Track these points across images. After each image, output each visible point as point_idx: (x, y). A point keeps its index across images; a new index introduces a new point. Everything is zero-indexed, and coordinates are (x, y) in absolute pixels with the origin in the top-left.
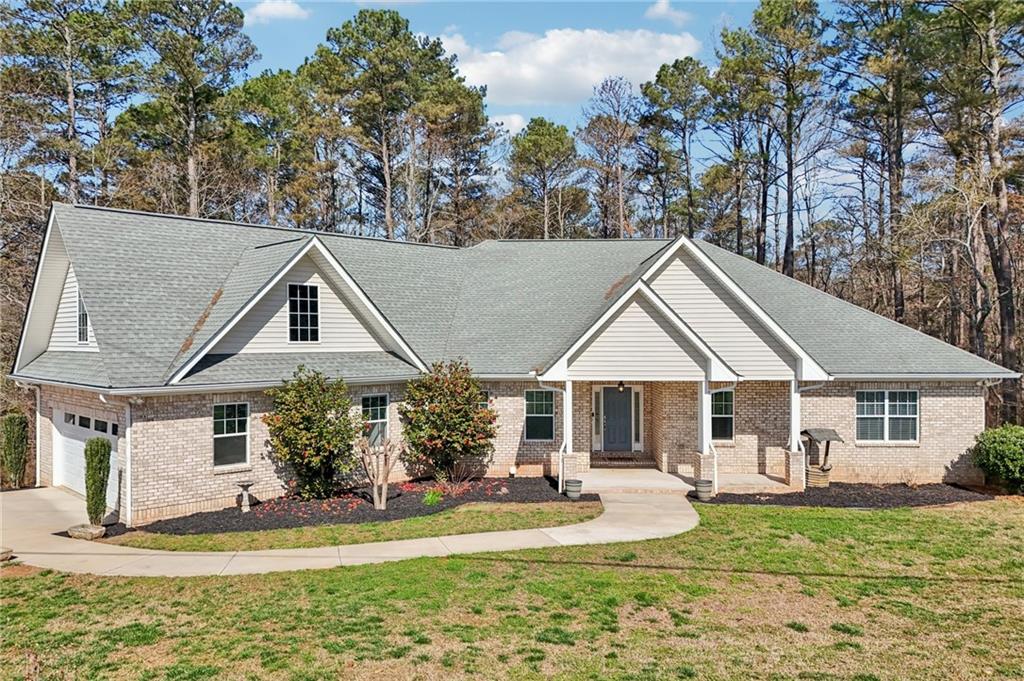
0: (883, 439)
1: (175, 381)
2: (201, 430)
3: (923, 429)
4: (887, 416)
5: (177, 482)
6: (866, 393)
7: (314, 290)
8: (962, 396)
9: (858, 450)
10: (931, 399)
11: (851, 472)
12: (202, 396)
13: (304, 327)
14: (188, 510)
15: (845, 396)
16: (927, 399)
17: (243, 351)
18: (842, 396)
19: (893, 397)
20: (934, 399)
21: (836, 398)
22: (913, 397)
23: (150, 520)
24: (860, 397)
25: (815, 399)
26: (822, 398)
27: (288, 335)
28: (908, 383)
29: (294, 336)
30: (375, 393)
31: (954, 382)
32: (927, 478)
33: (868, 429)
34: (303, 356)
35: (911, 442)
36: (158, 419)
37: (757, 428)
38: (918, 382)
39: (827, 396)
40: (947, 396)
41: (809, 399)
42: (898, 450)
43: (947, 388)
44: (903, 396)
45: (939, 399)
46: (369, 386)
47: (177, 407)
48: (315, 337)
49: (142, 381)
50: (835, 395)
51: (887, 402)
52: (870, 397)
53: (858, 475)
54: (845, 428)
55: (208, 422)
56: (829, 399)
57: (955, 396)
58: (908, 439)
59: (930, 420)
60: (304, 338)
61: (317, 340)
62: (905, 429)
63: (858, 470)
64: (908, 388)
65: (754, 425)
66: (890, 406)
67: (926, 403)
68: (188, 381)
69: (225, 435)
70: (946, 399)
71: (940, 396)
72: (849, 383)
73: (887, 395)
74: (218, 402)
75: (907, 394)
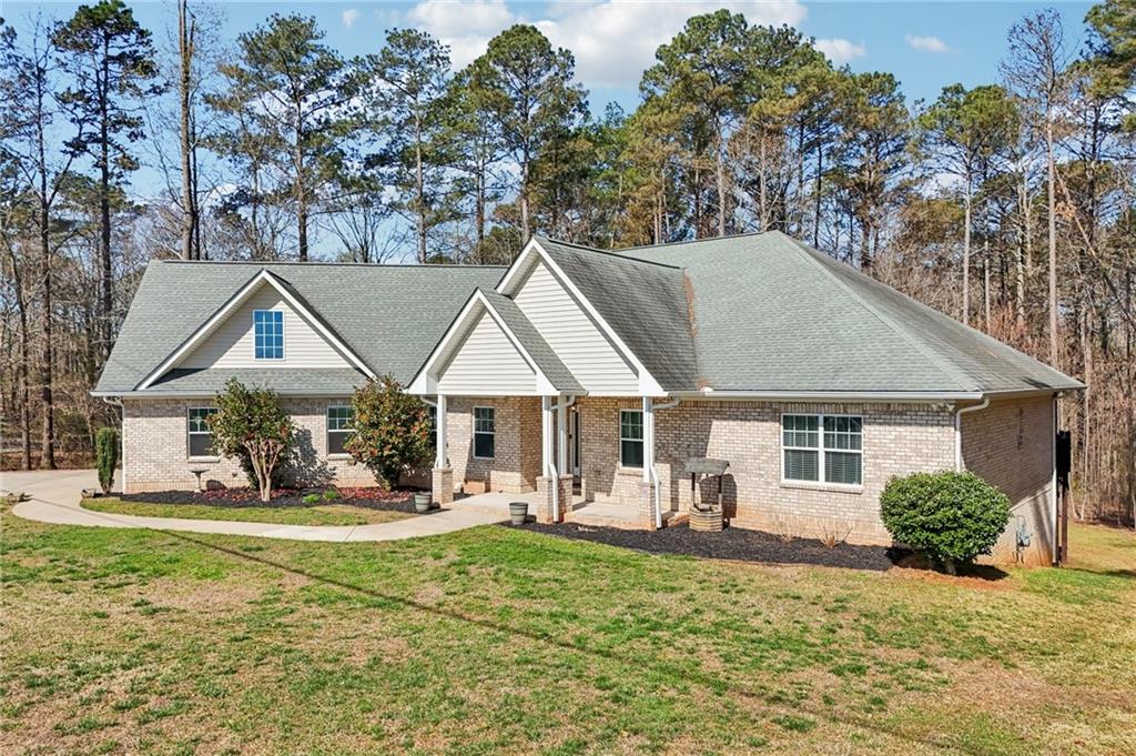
0: (817, 480)
1: (143, 387)
2: (178, 427)
3: (868, 469)
4: (821, 449)
5: (158, 465)
6: (795, 417)
7: (279, 315)
8: (921, 425)
9: (783, 491)
10: (878, 427)
11: (774, 519)
12: (177, 401)
13: (270, 345)
14: (168, 488)
15: (766, 421)
16: (872, 428)
17: (214, 367)
18: (762, 421)
19: (828, 423)
20: (882, 428)
21: (756, 423)
22: (856, 424)
23: (136, 492)
24: (788, 422)
25: (732, 423)
26: (739, 422)
27: (254, 354)
28: (846, 405)
29: (259, 355)
30: (339, 406)
31: (910, 404)
32: (870, 538)
33: (801, 466)
34: (265, 371)
35: (854, 487)
36: (142, 416)
37: (670, 456)
38: (859, 404)
39: (746, 420)
40: (900, 424)
41: (725, 423)
42: (834, 496)
43: (901, 414)
44: (844, 424)
45: (888, 428)
46: (334, 399)
47: (158, 409)
48: (279, 355)
49: (116, 388)
50: (754, 420)
51: (821, 431)
52: (800, 422)
53: (781, 525)
54: (767, 462)
55: (182, 421)
56: (748, 423)
57: (910, 425)
58: (851, 483)
59: (876, 457)
60: (269, 355)
61: (281, 357)
62: (845, 469)
63: (782, 518)
64: (845, 412)
65: (667, 452)
66: (825, 435)
67: (868, 432)
68: (153, 388)
69: (199, 432)
70: (898, 428)
71: (889, 424)
72: (771, 403)
73: (821, 421)
74: (191, 406)
75: (846, 422)
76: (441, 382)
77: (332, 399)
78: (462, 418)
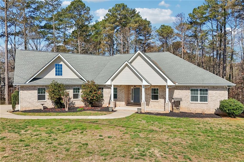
0: (198, 101)
1: (27, 83)
3: (209, 99)
4: (199, 95)
5: (30, 103)
7: (61, 65)
8: (220, 90)
9: (191, 104)
10: (211, 91)
11: (189, 109)
12: (35, 86)
13: (59, 72)
14: (32, 109)
15: (187, 90)
16: (210, 91)
17: (44, 77)
18: (186, 90)
19: (201, 90)
20: (212, 91)
21: (185, 91)
22: (207, 90)
23: (24, 110)
24: (192, 90)
25: (179, 90)
26: (181, 90)
27: (55, 74)
28: (205, 87)
29: (56, 75)
30: (76, 87)
31: (218, 87)
32: (210, 112)
33: (194, 99)
34: (58, 79)
35: (206, 102)
36: (25, 90)
37: (164, 97)
38: (207, 86)
39: (182, 90)
40: (216, 90)
41: (177, 90)
42: (202, 104)
43: (216, 88)
44: (204, 90)
45: (214, 91)
46: (75, 86)
47: (29, 88)
48: (61, 75)
49: (19, 83)
50: (184, 90)
51: (199, 92)
52: (194, 90)
53: (190, 110)
54: (187, 98)
55: (36, 92)
56: (183, 91)
57: (218, 90)
58: (205, 102)
59: (211, 97)
60: (59, 75)
61: (62, 75)
62: (204, 99)
63: (190, 109)
64: (205, 88)
65: (163, 97)
66: (200, 93)
67: (210, 92)
68: (30, 83)
69: (40, 94)
70: (216, 91)
71: (214, 90)
72: (188, 86)
73: (199, 90)
74: (38, 87)
75: (205, 90)
76: (113, 82)
77: (74, 86)
78: (108, 90)
